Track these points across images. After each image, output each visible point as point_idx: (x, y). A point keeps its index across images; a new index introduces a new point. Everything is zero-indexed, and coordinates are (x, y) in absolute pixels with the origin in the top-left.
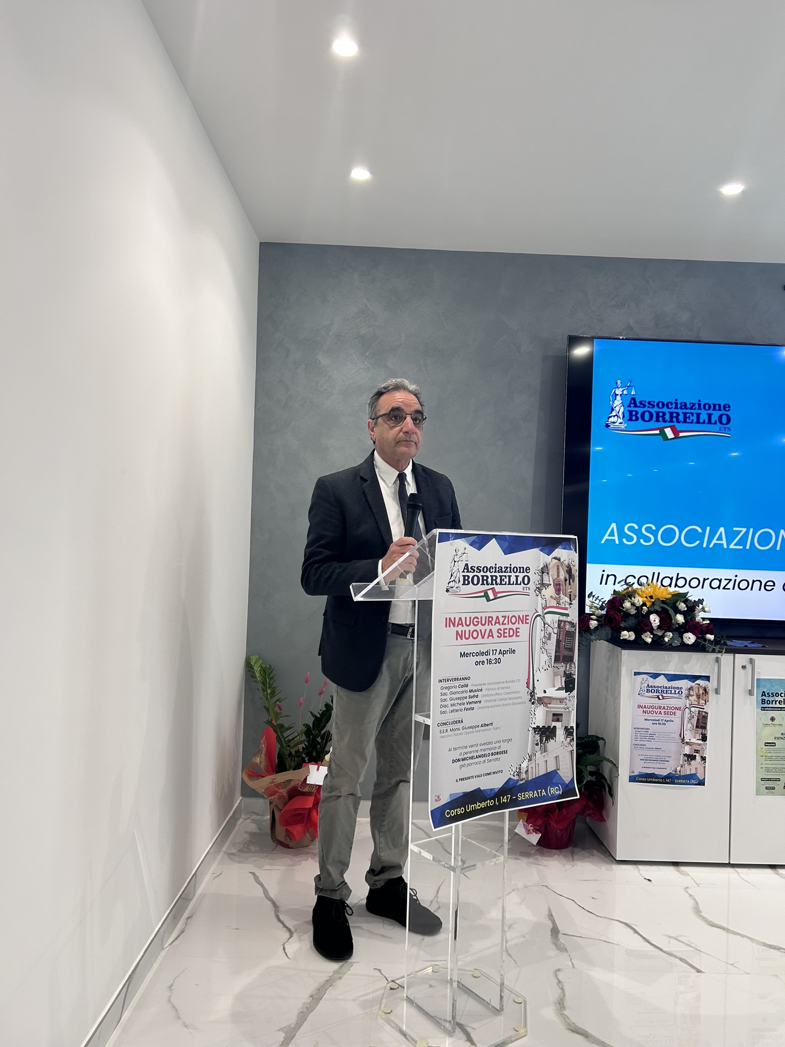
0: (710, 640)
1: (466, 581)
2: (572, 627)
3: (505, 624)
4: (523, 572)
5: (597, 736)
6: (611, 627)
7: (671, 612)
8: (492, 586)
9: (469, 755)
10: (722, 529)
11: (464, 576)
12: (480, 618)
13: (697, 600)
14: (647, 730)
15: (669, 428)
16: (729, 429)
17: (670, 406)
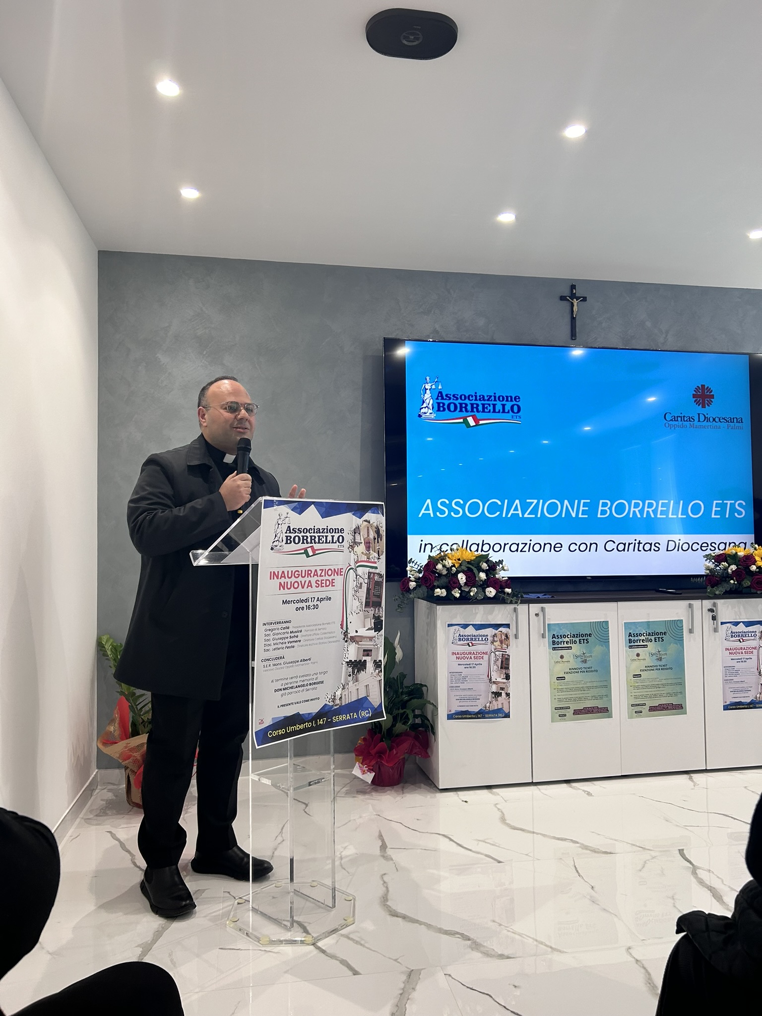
0: (508, 594)
1: (288, 540)
2: (380, 577)
3: (323, 576)
4: (338, 533)
5: (421, 684)
6: (426, 586)
7: (475, 571)
8: (311, 545)
9: (290, 686)
10: (517, 501)
11: (287, 537)
12: (300, 572)
13: (497, 561)
14: (461, 674)
15: (471, 417)
16: (520, 417)
17: (471, 399)
